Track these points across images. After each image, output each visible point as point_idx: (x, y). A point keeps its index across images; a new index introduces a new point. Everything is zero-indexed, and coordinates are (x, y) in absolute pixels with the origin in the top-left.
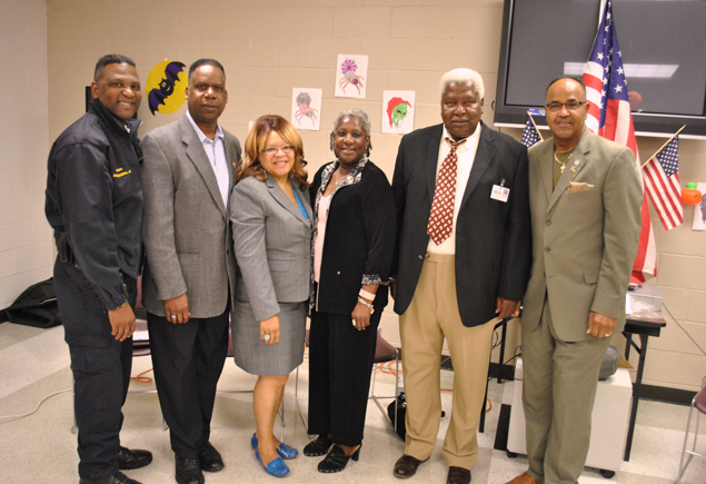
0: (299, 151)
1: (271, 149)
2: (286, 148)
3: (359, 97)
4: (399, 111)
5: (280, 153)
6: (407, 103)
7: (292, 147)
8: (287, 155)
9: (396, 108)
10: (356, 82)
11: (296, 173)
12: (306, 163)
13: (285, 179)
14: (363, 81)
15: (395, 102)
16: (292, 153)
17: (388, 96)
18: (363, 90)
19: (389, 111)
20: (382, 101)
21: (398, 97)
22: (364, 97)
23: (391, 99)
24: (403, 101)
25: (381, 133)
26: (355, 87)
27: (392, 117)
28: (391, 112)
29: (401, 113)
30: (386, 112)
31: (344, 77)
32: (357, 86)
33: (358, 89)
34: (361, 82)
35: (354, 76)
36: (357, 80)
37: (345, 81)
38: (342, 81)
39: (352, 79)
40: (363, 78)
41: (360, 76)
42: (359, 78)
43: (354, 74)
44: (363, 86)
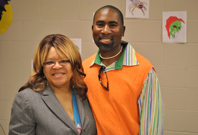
3: (144, 17)
4: (175, 26)
6: (181, 20)
9: (172, 24)
10: (141, 7)
12: (85, 76)
14: (147, 6)
15: (172, 20)
17: (166, 16)
18: (147, 12)
19: (168, 27)
20: (162, 20)
21: (174, 16)
22: (148, 17)
23: (168, 18)
24: (178, 19)
25: (162, 43)
26: (141, 10)
27: (170, 31)
28: (169, 27)
29: (176, 27)
30: (165, 28)
31: (132, 4)
32: (142, 9)
33: (143, 11)
34: (145, 7)
35: (140, 3)
36: (141, 5)
37: (133, 6)
38: (130, 7)
39: (138, 5)
40: (146, 4)
41: (144, 3)
42: (144, 4)
43: (139, 1)
44: (146, 9)
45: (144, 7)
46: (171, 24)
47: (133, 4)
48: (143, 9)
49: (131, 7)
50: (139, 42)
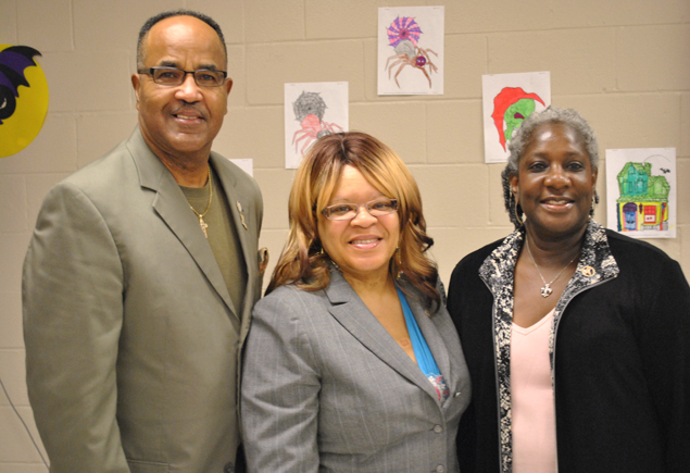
0: (411, 214)
1: (341, 210)
2: (377, 206)
3: (430, 92)
4: (518, 116)
5: (364, 216)
6: (534, 96)
7: (393, 204)
8: (380, 223)
9: (511, 110)
10: (420, 62)
11: (406, 266)
12: (430, 242)
13: (380, 281)
14: (438, 60)
15: (508, 97)
16: (392, 217)
17: (492, 86)
18: (438, 77)
19: (498, 117)
20: (481, 98)
21: (514, 86)
22: (441, 92)
23: (499, 91)
24: (526, 94)
25: (484, 162)
26: (421, 71)
27: (505, 128)
28: (502, 119)
29: (522, 117)
30: (492, 120)
31: (395, 54)
32: (423, 69)
33: (427, 75)
34: (432, 61)
35: (417, 51)
36: (422, 58)
37: (399, 62)
38: (391, 62)
39: (412, 56)
40: (436, 55)
41: (429, 50)
42: (428, 53)
43: (416, 47)
44: (435, 69)
45: (430, 63)
46: (508, 110)
47: (398, 53)
48: (427, 67)
49: (393, 65)
50: (420, 163)
